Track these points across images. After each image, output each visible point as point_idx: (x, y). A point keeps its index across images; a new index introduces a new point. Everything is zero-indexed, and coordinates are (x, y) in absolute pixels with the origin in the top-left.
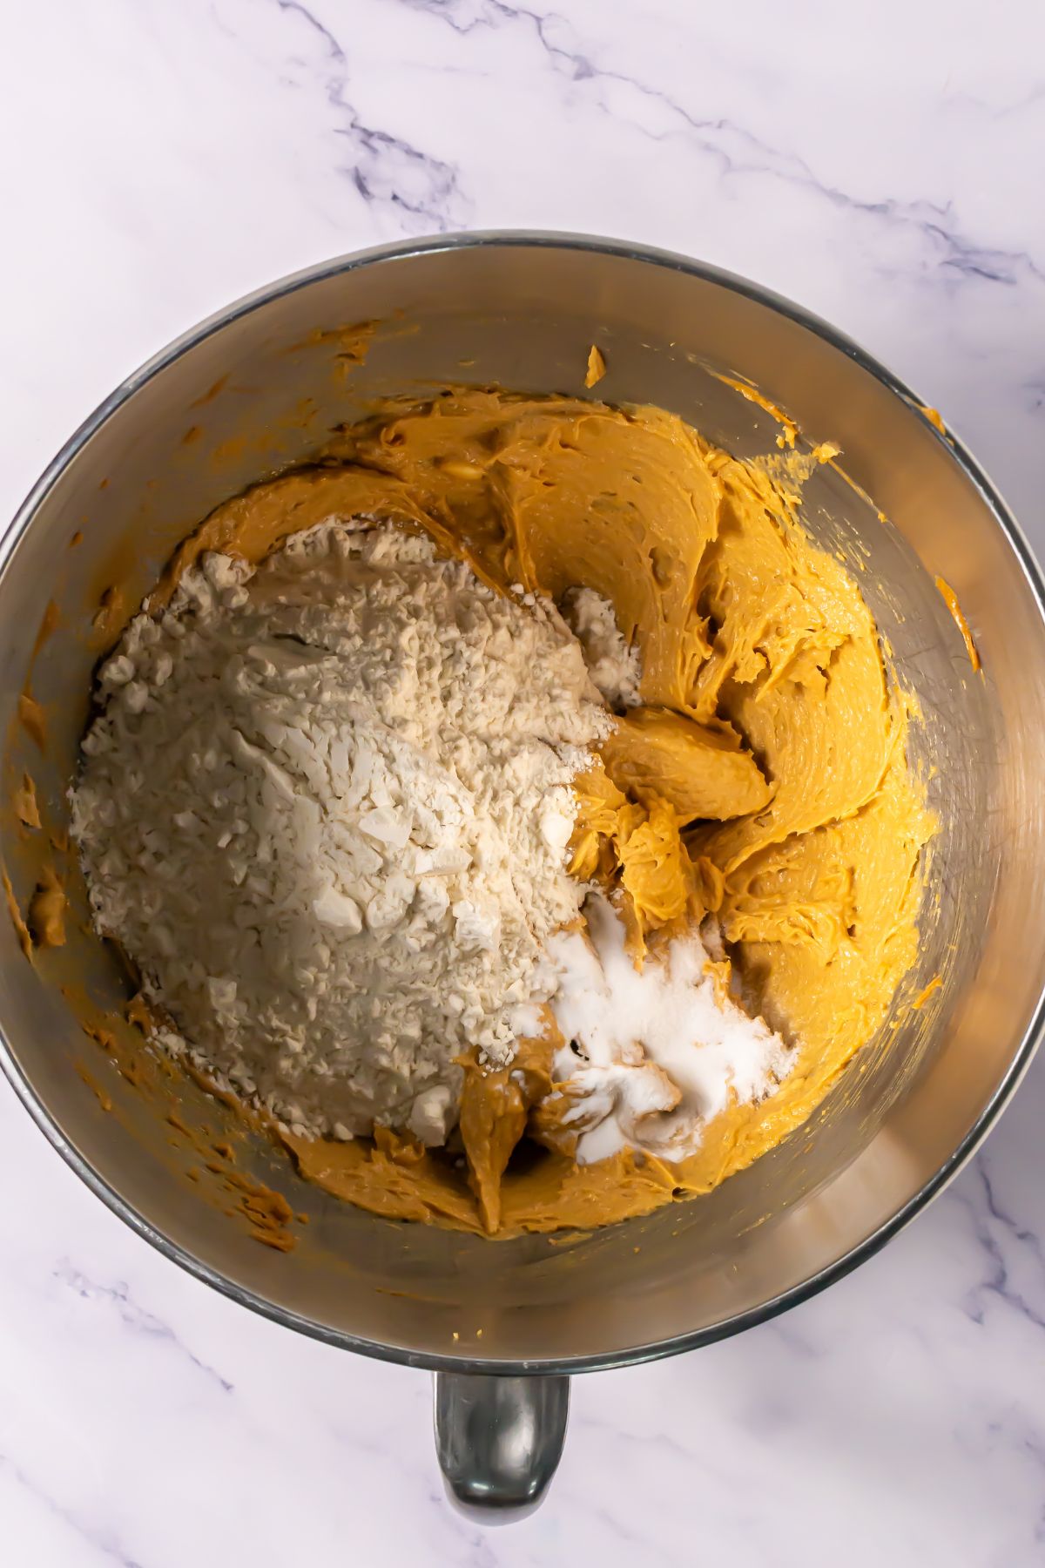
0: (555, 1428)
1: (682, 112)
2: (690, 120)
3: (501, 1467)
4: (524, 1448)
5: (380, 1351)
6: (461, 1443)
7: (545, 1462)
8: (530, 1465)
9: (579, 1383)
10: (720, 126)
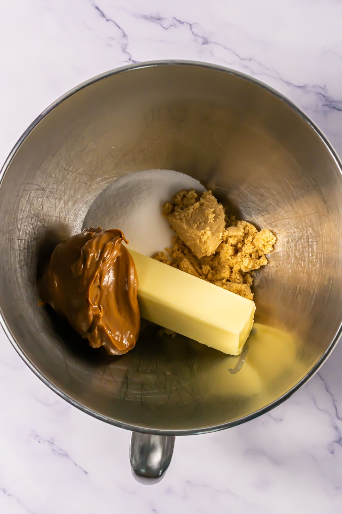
0: (169, 454)
1: (238, 56)
2: (240, 58)
3: (150, 465)
4: (158, 459)
5: (113, 422)
6: (138, 456)
7: (165, 465)
8: (160, 465)
9: (178, 439)
10: (250, 60)
